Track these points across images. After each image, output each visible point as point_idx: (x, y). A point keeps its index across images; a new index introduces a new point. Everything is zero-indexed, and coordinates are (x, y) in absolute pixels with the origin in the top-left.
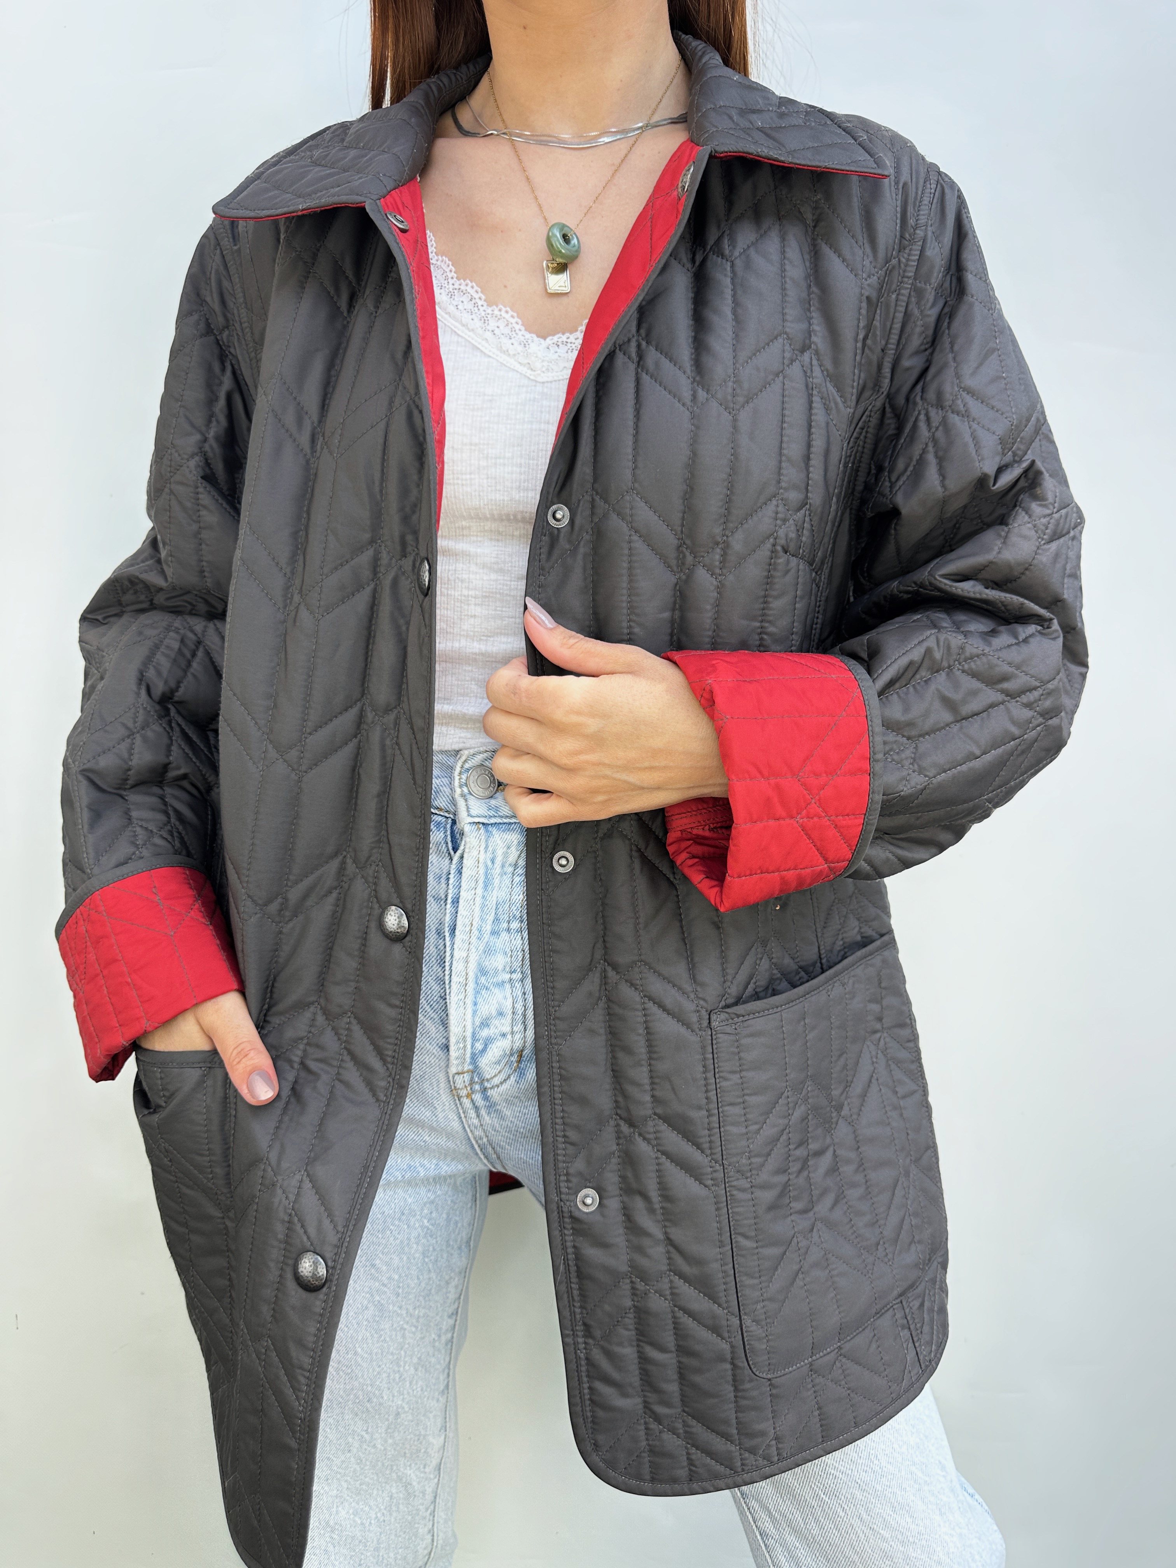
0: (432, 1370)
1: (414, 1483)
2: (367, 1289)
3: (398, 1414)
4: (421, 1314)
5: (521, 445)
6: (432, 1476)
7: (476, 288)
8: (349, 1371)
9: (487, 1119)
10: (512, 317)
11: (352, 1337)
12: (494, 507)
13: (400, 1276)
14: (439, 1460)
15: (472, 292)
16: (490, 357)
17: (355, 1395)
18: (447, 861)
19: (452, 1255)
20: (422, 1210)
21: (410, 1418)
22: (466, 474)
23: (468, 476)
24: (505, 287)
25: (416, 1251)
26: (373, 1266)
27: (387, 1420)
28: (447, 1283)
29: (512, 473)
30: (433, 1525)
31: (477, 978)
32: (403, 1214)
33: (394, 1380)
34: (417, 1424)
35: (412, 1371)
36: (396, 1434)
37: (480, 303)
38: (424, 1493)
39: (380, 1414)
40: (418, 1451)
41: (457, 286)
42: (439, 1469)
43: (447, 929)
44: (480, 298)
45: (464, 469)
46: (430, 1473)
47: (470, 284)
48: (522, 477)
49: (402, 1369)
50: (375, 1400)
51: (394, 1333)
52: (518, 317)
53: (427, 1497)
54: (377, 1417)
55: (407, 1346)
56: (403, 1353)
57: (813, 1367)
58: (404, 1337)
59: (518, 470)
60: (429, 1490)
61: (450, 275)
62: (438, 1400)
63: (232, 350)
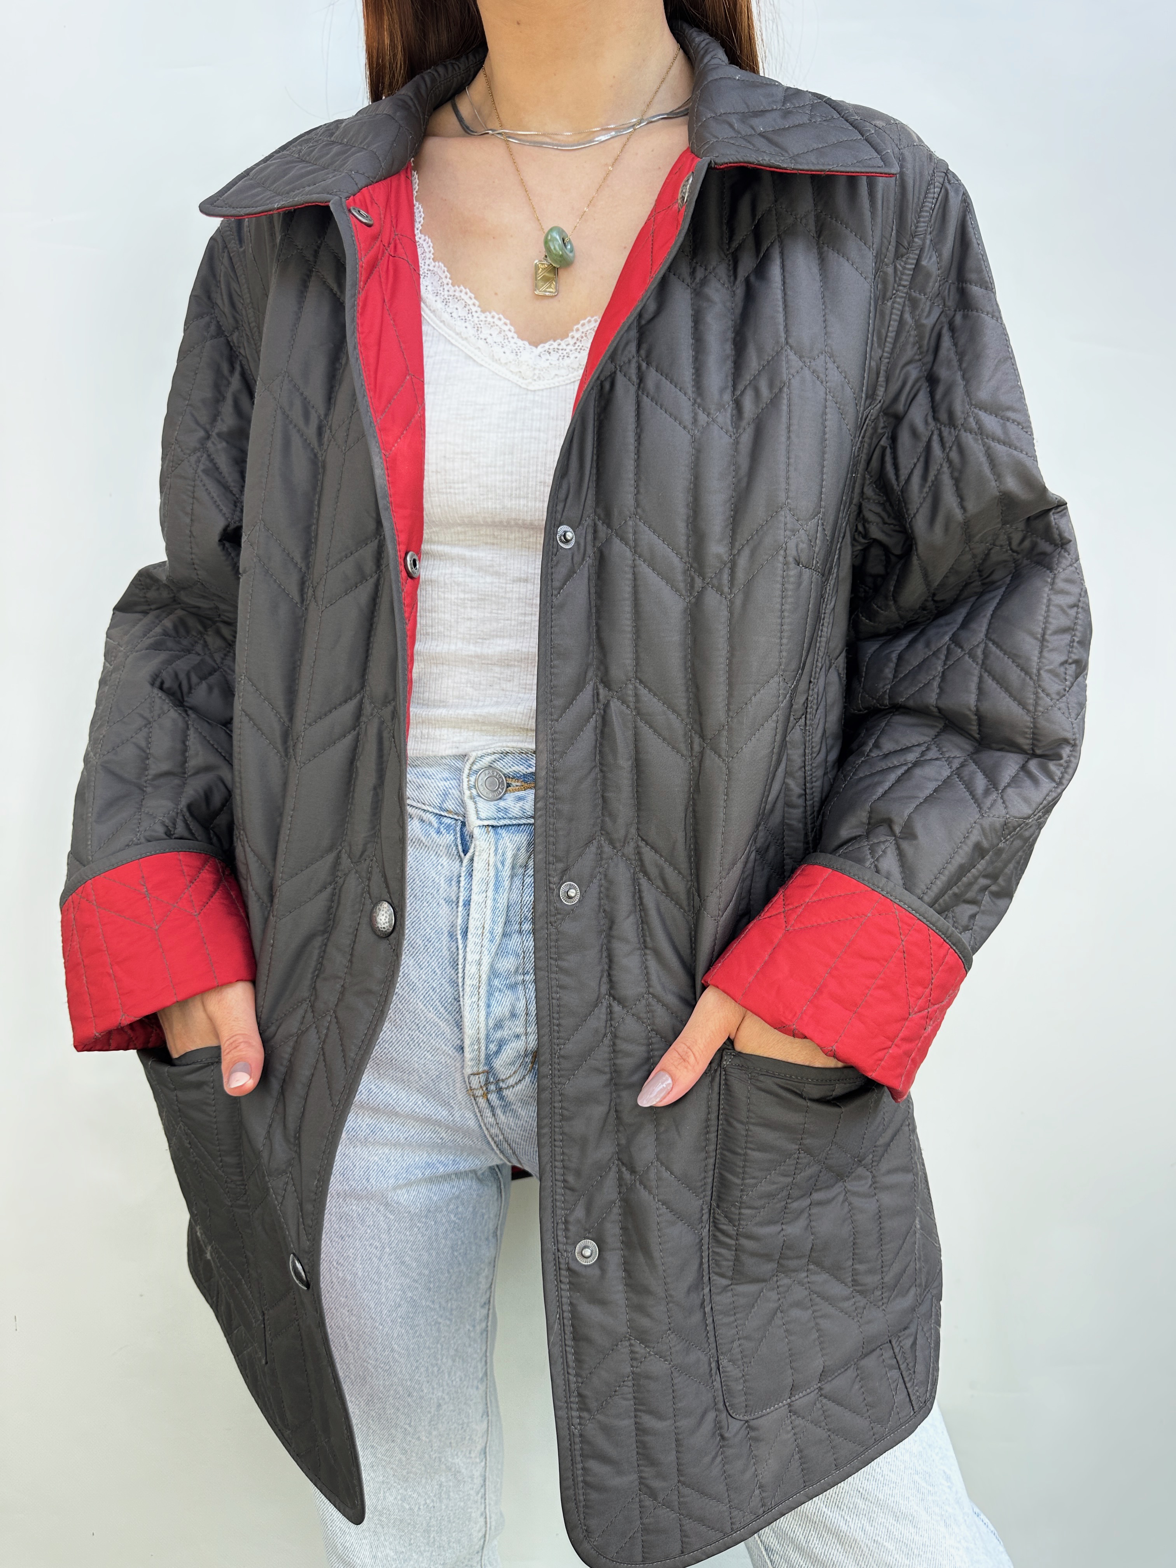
0: (469, 1360)
1: (463, 1470)
2: (398, 1287)
3: (439, 1406)
4: (454, 1307)
5: (512, 454)
6: (478, 1460)
7: (470, 294)
8: (388, 1367)
9: (502, 1118)
10: (506, 324)
11: (387, 1334)
12: (486, 515)
13: (430, 1272)
14: (484, 1445)
15: (466, 298)
16: (482, 366)
17: (395, 1390)
18: (458, 863)
19: (480, 1246)
20: (448, 1205)
21: (452, 1408)
22: (458, 483)
23: (460, 485)
24: (496, 294)
25: (445, 1245)
26: (403, 1263)
27: (430, 1412)
28: (478, 1274)
29: (504, 481)
30: (485, 1508)
31: (489, 979)
32: (429, 1211)
33: (433, 1372)
34: (459, 1414)
35: (450, 1362)
36: (440, 1426)
37: (474, 309)
38: (472, 1477)
39: (422, 1407)
40: (463, 1439)
41: (451, 293)
42: (485, 1453)
43: (459, 932)
44: (474, 305)
45: (456, 478)
46: (476, 1457)
47: (464, 290)
48: (514, 485)
49: (439, 1362)
50: (415, 1394)
51: (429, 1328)
52: (511, 324)
53: (475, 1481)
54: (419, 1411)
55: (443, 1339)
56: (439, 1346)
57: (792, 1408)
58: (439, 1330)
59: (509, 478)
60: (477, 1474)
61: (445, 281)
62: (477, 1388)
63: (242, 351)
